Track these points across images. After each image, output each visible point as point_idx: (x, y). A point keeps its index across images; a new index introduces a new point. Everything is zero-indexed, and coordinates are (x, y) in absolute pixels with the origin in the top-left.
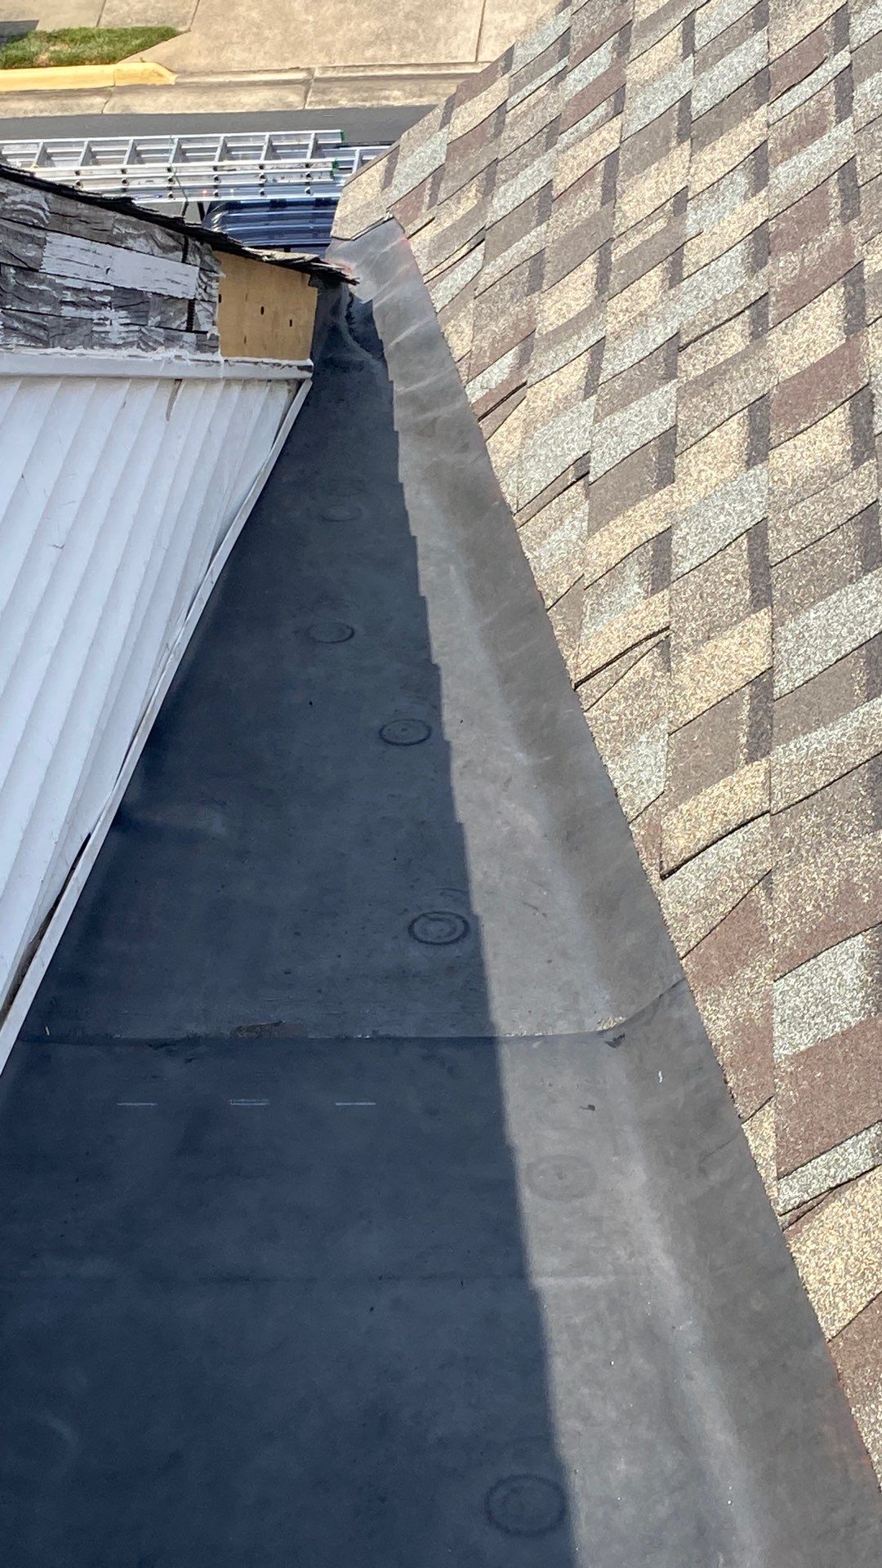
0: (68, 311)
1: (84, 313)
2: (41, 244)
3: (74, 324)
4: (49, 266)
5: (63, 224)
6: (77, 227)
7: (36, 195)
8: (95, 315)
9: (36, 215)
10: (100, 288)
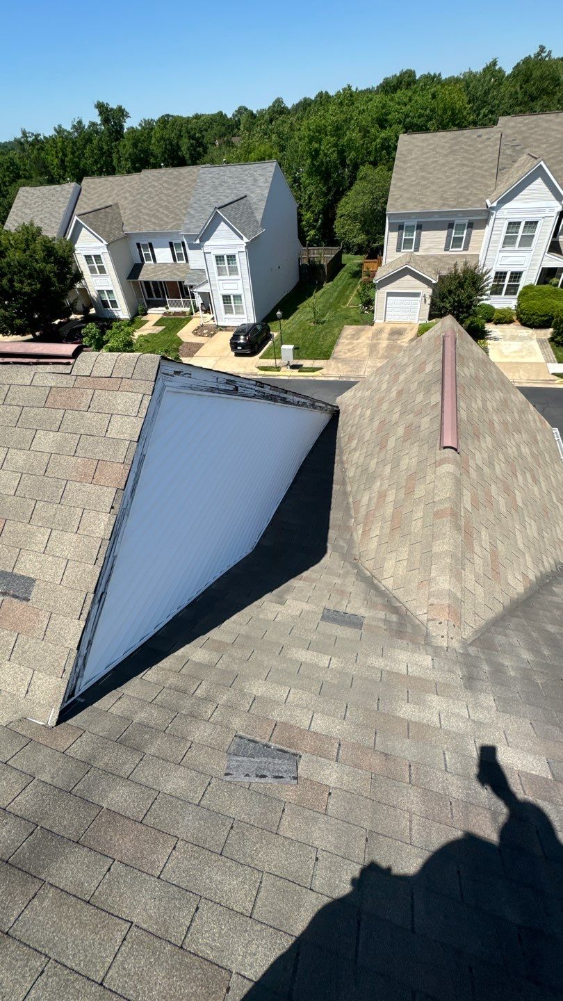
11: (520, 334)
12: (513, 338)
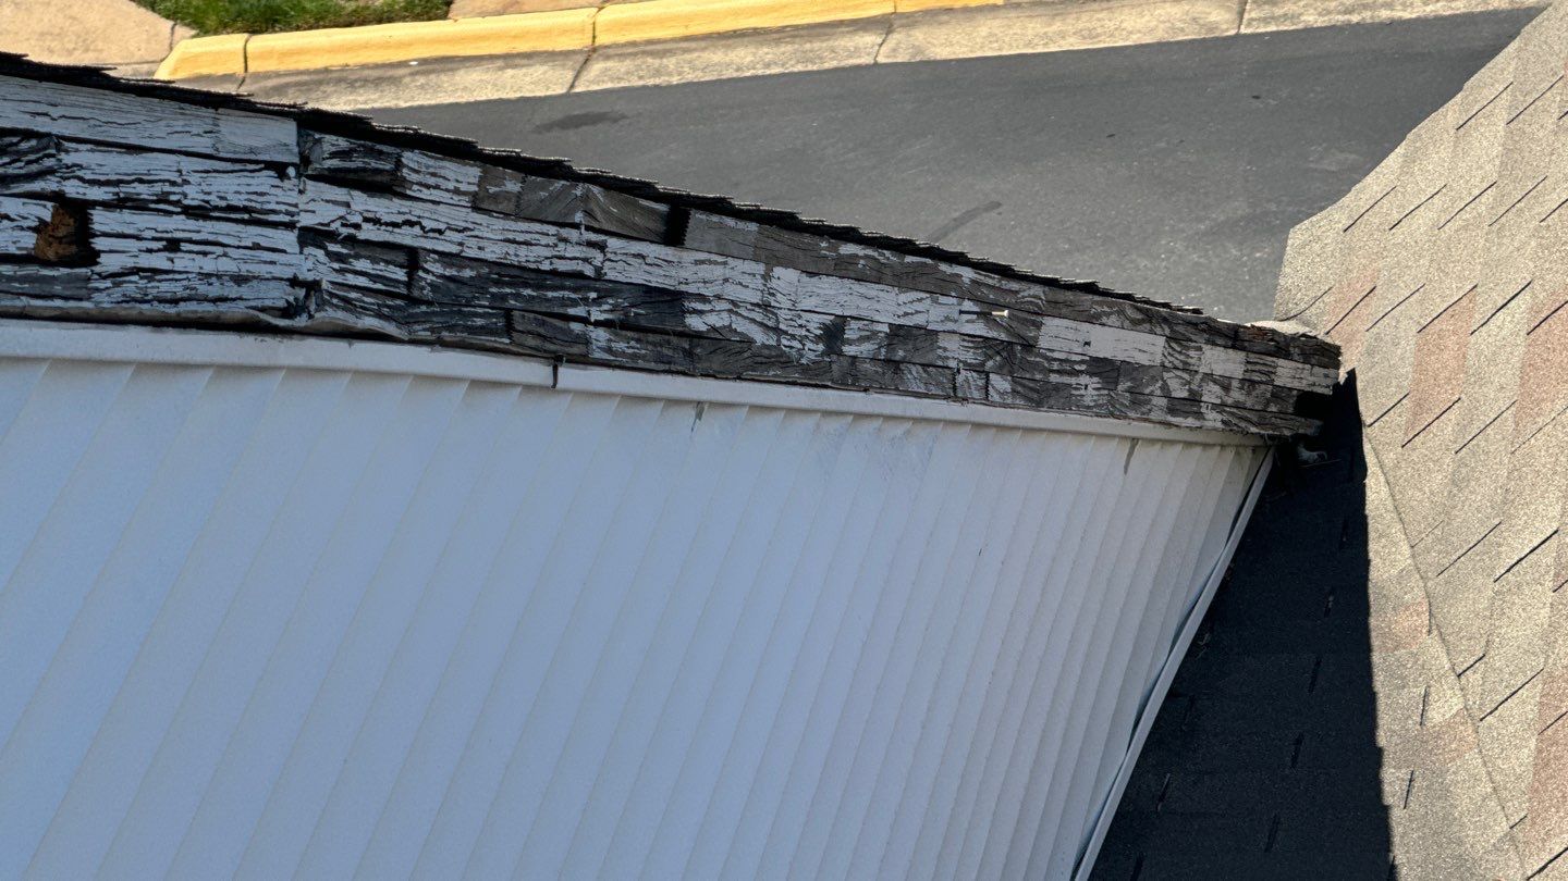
0: (1054, 378)
1: (1066, 379)
2: (1038, 326)
3: (1057, 388)
4: (1043, 343)
5: (1055, 309)
6: (1064, 311)
7: (1037, 290)
8: (1073, 381)
9: (1037, 305)
10: (1078, 358)
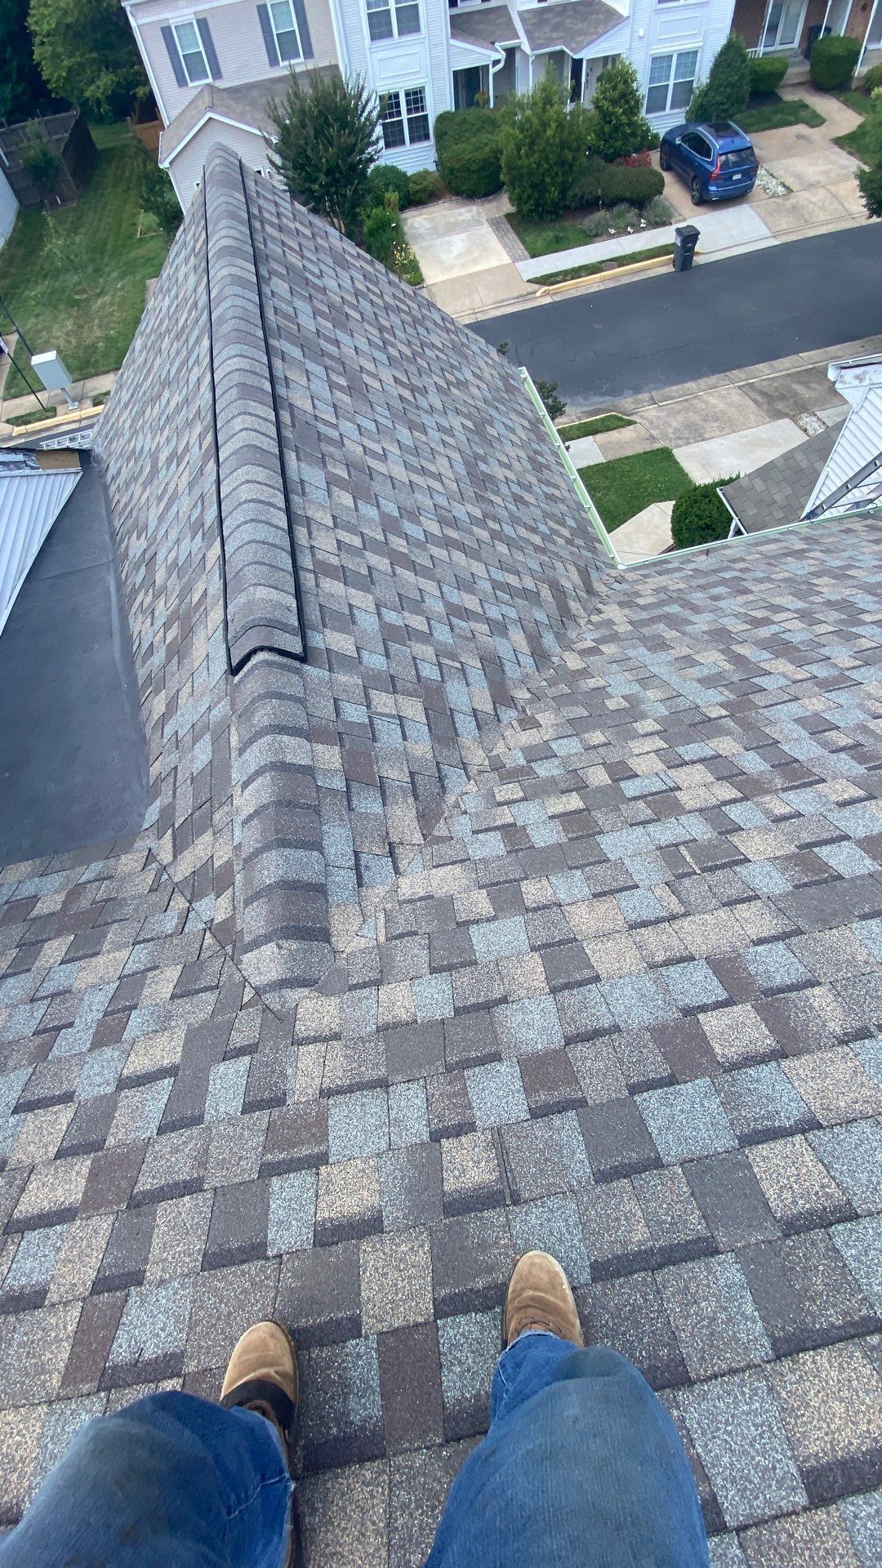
11: (461, 218)
12: (452, 229)
